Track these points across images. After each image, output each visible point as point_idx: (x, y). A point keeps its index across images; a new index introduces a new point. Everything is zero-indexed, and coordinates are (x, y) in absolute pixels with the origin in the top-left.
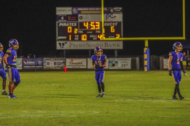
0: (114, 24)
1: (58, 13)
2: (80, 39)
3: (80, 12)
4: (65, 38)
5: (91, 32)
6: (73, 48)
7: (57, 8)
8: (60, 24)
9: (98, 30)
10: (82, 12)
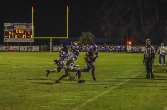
0: (30, 30)
1: (5, 25)
2: (14, 37)
3: (14, 25)
4: (8, 37)
5: (20, 34)
6: (11, 41)
7: (4, 23)
8: (6, 31)
9: (22, 33)
10: (16, 25)
